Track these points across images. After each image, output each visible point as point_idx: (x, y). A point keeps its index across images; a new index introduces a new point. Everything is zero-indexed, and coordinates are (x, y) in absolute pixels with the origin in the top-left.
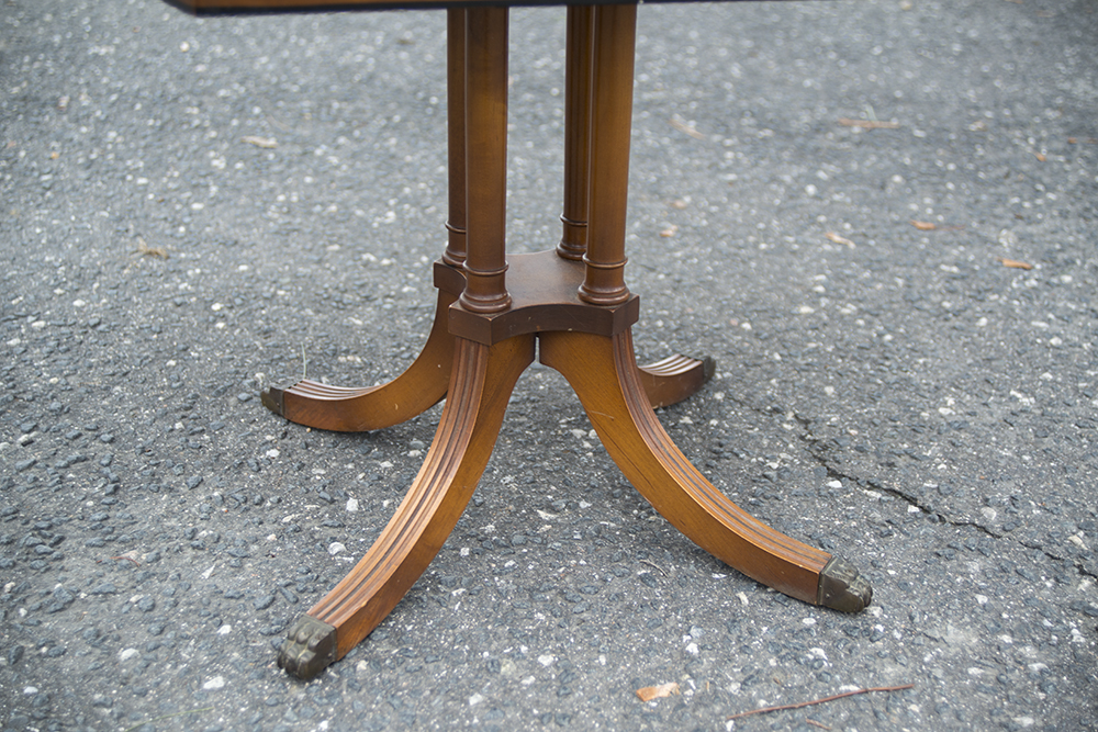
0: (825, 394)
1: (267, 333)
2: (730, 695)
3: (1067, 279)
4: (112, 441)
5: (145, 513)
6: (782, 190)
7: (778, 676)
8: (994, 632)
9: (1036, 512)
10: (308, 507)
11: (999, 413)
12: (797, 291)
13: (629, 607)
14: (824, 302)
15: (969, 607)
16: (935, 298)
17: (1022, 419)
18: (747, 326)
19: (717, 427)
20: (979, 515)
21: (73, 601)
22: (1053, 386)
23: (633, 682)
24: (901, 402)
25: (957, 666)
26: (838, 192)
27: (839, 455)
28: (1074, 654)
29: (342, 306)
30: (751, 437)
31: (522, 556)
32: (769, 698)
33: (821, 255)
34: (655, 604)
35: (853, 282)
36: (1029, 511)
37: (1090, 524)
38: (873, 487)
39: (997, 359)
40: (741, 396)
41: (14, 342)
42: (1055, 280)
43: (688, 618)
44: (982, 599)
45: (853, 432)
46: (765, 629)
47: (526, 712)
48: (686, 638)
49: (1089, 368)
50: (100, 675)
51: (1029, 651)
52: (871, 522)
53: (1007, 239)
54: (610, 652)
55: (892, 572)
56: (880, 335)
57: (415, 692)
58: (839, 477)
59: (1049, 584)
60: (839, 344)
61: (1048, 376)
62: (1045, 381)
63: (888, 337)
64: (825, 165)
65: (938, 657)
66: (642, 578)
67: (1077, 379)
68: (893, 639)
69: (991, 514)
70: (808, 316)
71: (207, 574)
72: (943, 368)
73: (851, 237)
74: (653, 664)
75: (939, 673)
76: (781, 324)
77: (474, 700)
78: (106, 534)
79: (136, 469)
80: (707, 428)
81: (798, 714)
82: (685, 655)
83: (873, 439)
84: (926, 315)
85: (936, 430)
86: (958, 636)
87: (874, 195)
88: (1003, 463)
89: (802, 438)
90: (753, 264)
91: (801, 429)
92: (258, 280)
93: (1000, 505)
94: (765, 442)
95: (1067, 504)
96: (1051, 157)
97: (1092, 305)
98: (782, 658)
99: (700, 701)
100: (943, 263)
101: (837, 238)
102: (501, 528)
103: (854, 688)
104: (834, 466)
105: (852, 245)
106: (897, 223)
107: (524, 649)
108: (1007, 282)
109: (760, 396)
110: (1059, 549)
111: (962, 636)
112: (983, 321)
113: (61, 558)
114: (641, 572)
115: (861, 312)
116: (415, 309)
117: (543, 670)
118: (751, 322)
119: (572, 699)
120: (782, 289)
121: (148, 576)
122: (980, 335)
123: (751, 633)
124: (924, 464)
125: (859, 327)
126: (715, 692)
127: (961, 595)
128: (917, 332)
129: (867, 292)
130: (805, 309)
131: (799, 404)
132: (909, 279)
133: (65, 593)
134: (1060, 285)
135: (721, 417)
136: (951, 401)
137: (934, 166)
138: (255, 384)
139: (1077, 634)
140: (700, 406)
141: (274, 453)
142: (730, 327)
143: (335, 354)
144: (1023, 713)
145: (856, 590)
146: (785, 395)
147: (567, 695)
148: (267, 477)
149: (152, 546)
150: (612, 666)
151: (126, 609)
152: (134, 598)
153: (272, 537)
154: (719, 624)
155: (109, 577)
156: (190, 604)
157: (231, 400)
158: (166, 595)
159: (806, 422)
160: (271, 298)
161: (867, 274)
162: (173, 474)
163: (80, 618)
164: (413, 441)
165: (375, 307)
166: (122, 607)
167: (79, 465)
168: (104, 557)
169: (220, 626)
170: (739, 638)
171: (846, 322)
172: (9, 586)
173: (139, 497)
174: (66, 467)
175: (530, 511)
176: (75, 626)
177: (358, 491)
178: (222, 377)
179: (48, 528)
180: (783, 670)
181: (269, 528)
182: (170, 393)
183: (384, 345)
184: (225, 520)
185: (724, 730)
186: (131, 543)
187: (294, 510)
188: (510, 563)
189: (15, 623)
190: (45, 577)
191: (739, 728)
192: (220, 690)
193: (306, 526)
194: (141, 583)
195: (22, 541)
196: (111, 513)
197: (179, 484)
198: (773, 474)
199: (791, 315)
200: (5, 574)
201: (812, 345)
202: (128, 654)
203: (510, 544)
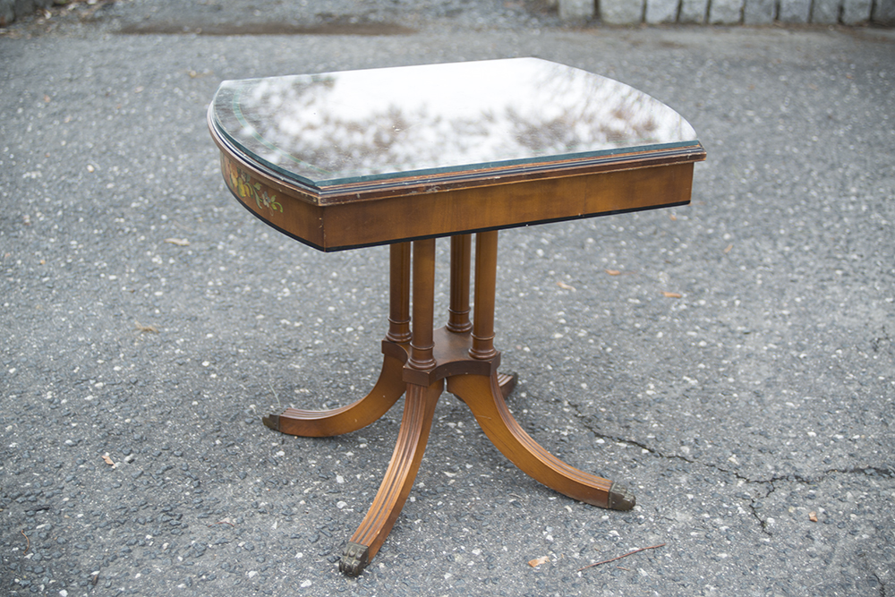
0: (581, 388)
1: (244, 379)
2: (576, 559)
3: (702, 302)
4: (182, 455)
5: (222, 496)
6: (523, 254)
7: (596, 547)
8: (699, 513)
9: (709, 446)
10: (315, 483)
11: (680, 390)
12: (550, 323)
13: (511, 520)
14: (567, 329)
15: (685, 501)
16: (630, 321)
17: (693, 393)
18: (527, 349)
19: (528, 413)
20: (680, 451)
21: (205, 550)
22: (705, 371)
23: (524, 558)
24: (624, 389)
25: (685, 532)
26: (557, 253)
27: (599, 424)
28: (741, 520)
29: (283, 357)
30: (548, 418)
31: (445, 498)
32: (595, 558)
33: (558, 298)
34: (523, 516)
35: (580, 314)
36: (705, 446)
37: (738, 450)
38: (621, 441)
39: (673, 358)
40: (536, 394)
41: (89, 398)
42: (695, 304)
43: (543, 522)
44: (690, 496)
45: (603, 410)
46: (584, 524)
47: (475, 579)
48: (545, 533)
49: (723, 358)
50: (242, 587)
51: (718, 521)
52: (625, 461)
53: (663, 278)
54: (508, 545)
55: (641, 487)
56: (604, 349)
57: (414, 576)
58: (602, 437)
59: (722, 485)
60: (583, 356)
61: (702, 366)
62: (701, 369)
63: (609, 350)
64: (544, 234)
65: (674, 528)
66: (512, 503)
67: (718, 366)
68: (650, 522)
69: (686, 450)
70: (560, 339)
71: (275, 526)
72: (644, 366)
73: (572, 284)
74: (532, 548)
75: (676, 536)
76: (546, 346)
77: (447, 576)
78: (206, 511)
79: (204, 471)
80: (522, 415)
81: (612, 564)
82: (546, 541)
83: (615, 412)
84: (626, 333)
85: (648, 403)
86: (682, 517)
87: (578, 252)
88: (687, 420)
89: (576, 416)
90: (519, 307)
91: (573, 410)
92: (223, 344)
93: (690, 444)
94: (556, 420)
95: (724, 440)
96: (679, 217)
97: (720, 318)
98: (596, 538)
99: (561, 563)
100: (630, 297)
101: (564, 286)
102: (427, 484)
103: (636, 549)
104: (597, 431)
105: (574, 290)
106: (598, 272)
107: (463, 547)
108: (668, 307)
109: (546, 393)
110: (724, 466)
111: (684, 517)
112: (660, 335)
113: (186, 527)
114: (512, 500)
115: (590, 334)
116: (328, 355)
117: (476, 557)
118: (528, 346)
119: (496, 570)
120: (540, 323)
121: (242, 531)
122: (660, 343)
123: (577, 527)
124: (645, 425)
125: (591, 344)
126: (568, 558)
127: (679, 495)
128: (624, 345)
129: (590, 320)
130: (558, 336)
131: (570, 396)
132: (612, 310)
133: (200, 546)
134: (699, 306)
135: (528, 407)
136: (652, 386)
137: (609, 229)
138: (251, 412)
139: (741, 511)
140: (514, 402)
141: (281, 453)
142: (518, 351)
143: (292, 388)
144: (722, 552)
145: (628, 498)
146: (560, 391)
147: (493, 568)
148: (284, 468)
149: (236, 514)
150: (511, 551)
151: (238, 550)
152: (240, 545)
153: (302, 502)
154: (560, 524)
155: (219, 534)
156: (273, 544)
157: (242, 423)
158: (257, 540)
159: (576, 406)
160: (236, 355)
161: (587, 309)
162: (228, 471)
163: (214, 558)
164: (360, 439)
165: (303, 355)
166: (235, 550)
167: (169, 472)
168: (211, 523)
169: (295, 553)
170: (572, 530)
171: (583, 341)
172: (165, 545)
173: (215, 487)
174: (163, 473)
175: (440, 473)
176: (214, 563)
177: (340, 471)
178: (230, 409)
179: (171, 510)
180: (598, 544)
181: (298, 497)
182: (203, 422)
183: (319, 380)
184: (271, 495)
185: (577, 576)
186: (223, 514)
187: (308, 485)
188: (440, 503)
189: (178, 564)
190: (183, 538)
191: (584, 575)
192: (311, 587)
193: (319, 494)
194: (240, 535)
195: (160, 519)
196: (203, 498)
197: (234, 477)
198: (566, 439)
199: (550, 340)
200: (158, 539)
201: (567, 358)
202: (252, 574)
203: (436, 493)
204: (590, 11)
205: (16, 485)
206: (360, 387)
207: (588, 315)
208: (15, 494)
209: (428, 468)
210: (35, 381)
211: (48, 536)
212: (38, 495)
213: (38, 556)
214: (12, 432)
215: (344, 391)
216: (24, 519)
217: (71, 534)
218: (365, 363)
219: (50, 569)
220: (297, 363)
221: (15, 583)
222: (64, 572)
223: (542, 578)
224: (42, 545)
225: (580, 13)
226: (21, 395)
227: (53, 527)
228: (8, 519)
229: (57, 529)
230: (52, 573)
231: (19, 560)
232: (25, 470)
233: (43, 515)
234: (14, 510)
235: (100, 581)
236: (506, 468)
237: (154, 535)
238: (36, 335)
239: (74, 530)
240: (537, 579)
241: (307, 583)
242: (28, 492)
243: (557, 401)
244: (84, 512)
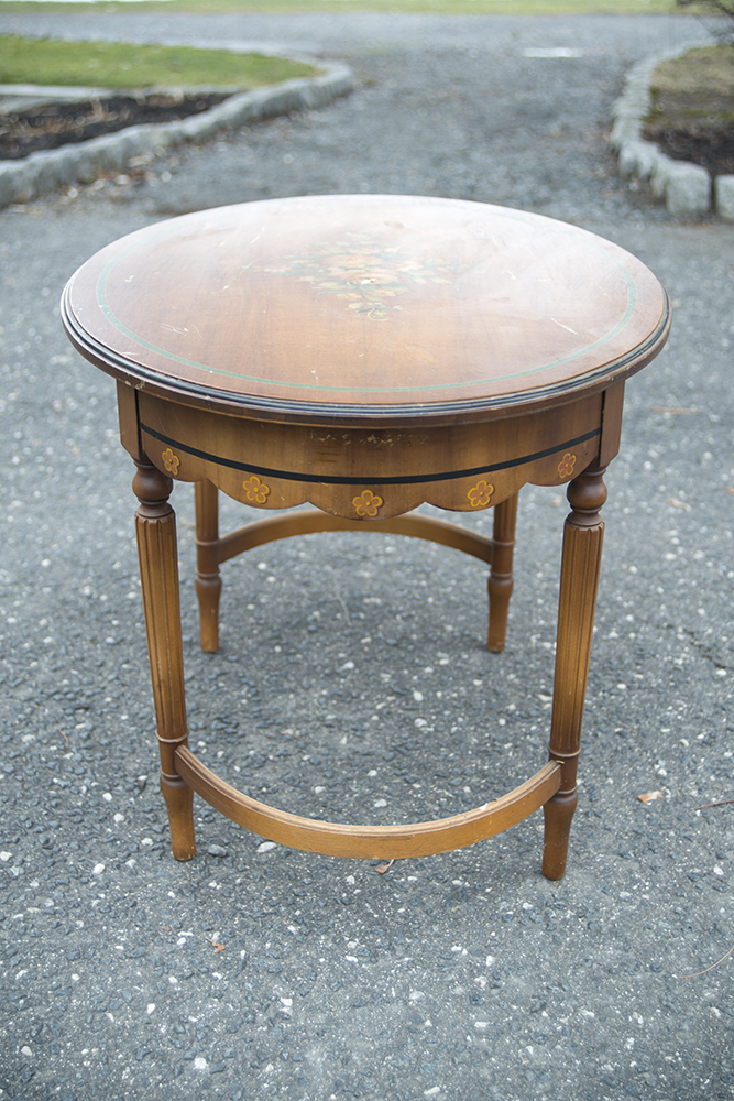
0: (698, 614)
1: (306, 584)
2: (693, 797)
4: (237, 661)
5: (283, 706)
6: (627, 466)
7: (718, 786)
10: (389, 698)
12: (660, 543)
13: (616, 751)
14: (681, 550)
18: (634, 569)
19: (636, 638)
21: (265, 762)
23: (633, 792)
26: (668, 467)
27: (720, 654)
29: (350, 563)
30: (659, 644)
31: (539, 723)
32: (717, 797)
33: (670, 516)
34: (631, 748)
35: (696, 535)
40: (645, 617)
43: (654, 755)
45: (724, 639)
46: (703, 760)
48: (657, 767)
50: (307, 802)
54: (614, 777)
56: (725, 573)
58: (724, 668)
60: (700, 580)
64: (652, 445)
66: (618, 733)
70: (672, 561)
71: (344, 741)
73: (687, 502)
74: (642, 783)
76: (656, 567)
78: (266, 721)
79: (262, 679)
80: (629, 639)
82: (658, 776)
87: (693, 468)
89: (692, 644)
90: (624, 524)
91: (689, 638)
94: (670, 648)
98: (718, 776)
99: (676, 801)
101: (676, 502)
102: (519, 707)
104: (718, 661)
105: (688, 508)
106: (717, 490)
109: (657, 617)
113: (243, 736)
114: (617, 730)
115: (708, 557)
116: (402, 563)
118: (636, 566)
119: (599, 803)
120: (649, 542)
121: (307, 744)
123: (695, 762)
125: (709, 567)
126: (684, 796)
129: (708, 542)
130: (670, 556)
131: (684, 622)
133: (259, 757)
135: (636, 632)
140: (619, 625)
141: (350, 665)
142: (622, 571)
143: (361, 597)
146: (673, 616)
147: (596, 801)
148: (352, 681)
149: (299, 726)
150: (617, 784)
151: (303, 764)
152: (305, 758)
153: (375, 718)
154: (674, 758)
155: (281, 747)
156: (341, 760)
157: (304, 632)
158: (323, 755)
159: (692, 634)
160: (297, 559)
161: (704, 529)
162: (289, 681)
163: (275, 771)
164: (440, 654)
165: (374, 563)
166: (299, 764)
167: (223, 678)
168: (271, 734)
169: (368, 772)
170: (688, 765)
171: (701, 564)
172: (220, 754)
173: (274, 697)
174: (216, 679)
175: (533, 695)
176: (275, 776)
177: (418, 687)
178: (291, 615)
179: (226, 717)
180: (720, 782)
181: (370, 713)
182: (260, 628)
183: (392, 590)
184: (339, 709)
185: (695, 815)
186: (286, 724)
187: (380, 701)
188: (534, 728)
189: (235, 775)
190: (240, 748)
191: (703, 814)
192: (386, 807)
193: (393, 710)
194: (304, 748)
195: (213, 726)
196: (262, 707)
197: (296, 687)
198: (682, 668)
199: (661, 560)
200: (212, 747)
201: (682, 581)
202: (318, 789)
203: (530, 716)
204: (705, 204)
205: (53, 682)
206: (439, 600)
207: (707, 536)
208: (52, 691)
209: (519, 690)
210: (72, 575)
211: (89, 737)
212: (77, 693)
213: (78, 756)
214: (46, 627)
215: (421, 603)
216: (62, 718)
217: (114, 735)
218: (444, 574)
219: (92, 771)
220: (366, 570)
221: (53, 784)
222: (107, 775)
223: (654, 814)
224: (82, 745)
225: (693, 205)
226: (56, 588)
227: (94, 728)
228: (44, 717)
229: (98, 730)
230: (94, 774)
231: (57, 759)
232: (62, 668)
233: (83, 715)
234: (51, 707)
235: (148, 786)
236: (611, 694)
237: (207, 743)
238: (71, 527)
239: (118, 733)
240: (648, 816)
241: (381, 803)
242: (66, 690)
243: (670, 627)
244: (129, 714)
